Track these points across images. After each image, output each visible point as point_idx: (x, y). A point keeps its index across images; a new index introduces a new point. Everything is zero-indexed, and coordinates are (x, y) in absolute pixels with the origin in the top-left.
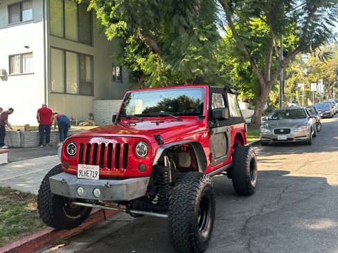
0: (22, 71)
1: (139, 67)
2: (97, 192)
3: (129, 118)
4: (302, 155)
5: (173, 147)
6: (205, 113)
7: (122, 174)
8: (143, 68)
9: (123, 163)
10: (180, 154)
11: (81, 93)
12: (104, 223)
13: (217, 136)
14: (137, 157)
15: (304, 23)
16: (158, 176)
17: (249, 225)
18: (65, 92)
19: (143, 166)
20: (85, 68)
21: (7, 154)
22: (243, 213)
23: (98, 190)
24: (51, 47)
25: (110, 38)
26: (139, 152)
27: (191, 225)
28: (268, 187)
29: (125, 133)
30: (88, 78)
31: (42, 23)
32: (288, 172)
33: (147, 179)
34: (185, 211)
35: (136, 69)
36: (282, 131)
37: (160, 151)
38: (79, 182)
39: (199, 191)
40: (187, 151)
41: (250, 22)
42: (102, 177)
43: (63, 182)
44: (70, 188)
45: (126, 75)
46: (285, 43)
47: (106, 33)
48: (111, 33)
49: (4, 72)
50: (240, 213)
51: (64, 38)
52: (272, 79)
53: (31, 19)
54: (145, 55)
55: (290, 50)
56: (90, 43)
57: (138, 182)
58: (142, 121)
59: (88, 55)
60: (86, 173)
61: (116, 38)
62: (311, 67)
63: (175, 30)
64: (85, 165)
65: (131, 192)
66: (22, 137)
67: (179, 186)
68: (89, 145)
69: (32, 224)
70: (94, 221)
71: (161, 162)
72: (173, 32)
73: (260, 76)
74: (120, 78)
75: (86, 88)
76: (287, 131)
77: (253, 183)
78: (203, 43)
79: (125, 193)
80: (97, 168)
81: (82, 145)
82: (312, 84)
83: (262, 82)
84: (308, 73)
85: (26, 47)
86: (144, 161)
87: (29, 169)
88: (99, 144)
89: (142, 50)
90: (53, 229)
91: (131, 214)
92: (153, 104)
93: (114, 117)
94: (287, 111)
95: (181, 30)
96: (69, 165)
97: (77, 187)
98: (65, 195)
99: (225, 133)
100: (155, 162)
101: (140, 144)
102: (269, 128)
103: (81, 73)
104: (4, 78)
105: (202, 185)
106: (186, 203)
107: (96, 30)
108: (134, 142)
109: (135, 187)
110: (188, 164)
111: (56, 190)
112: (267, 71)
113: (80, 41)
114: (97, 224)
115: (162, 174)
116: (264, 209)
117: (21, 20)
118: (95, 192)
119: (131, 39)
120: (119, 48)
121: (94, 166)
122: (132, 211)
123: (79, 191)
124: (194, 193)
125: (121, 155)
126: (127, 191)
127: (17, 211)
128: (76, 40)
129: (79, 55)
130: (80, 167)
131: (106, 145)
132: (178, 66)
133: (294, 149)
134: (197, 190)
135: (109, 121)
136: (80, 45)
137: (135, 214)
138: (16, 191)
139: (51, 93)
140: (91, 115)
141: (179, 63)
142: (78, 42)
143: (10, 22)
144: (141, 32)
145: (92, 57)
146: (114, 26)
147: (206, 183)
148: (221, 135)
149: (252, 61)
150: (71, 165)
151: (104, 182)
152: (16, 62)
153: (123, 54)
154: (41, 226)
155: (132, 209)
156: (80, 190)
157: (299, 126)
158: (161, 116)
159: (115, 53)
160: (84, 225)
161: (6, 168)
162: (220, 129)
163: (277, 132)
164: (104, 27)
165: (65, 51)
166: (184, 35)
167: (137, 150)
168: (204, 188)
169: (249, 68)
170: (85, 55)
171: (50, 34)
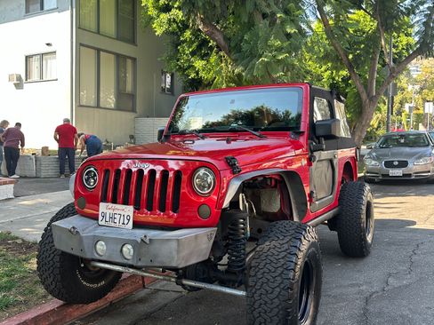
0: (41, 77)
1: (197, 73)
2: (129, 250)
3: (183, 134)
4: (427, 197)
5: (254, 179)
6: (303, 127)
7: (171, 221)
8: (202, 74)
9: (173, 203)
10: (263, 191)
11: (119, 108)
12: (142, 293)
13: (320, 165)
14: (195, 193)
15: (426, 15)
16: (230, 226)
17: (371, 308)
18: (98, 106)
19: (205, 209)
20: (125, 76)
21: (13, 185)
22: (359, 285)
23: (130, 247)
24: (80, 45)
25: (159, 32)
26: (199, 186)
27: (288, 314)
28: (389, 244)
29: (176, 154)
30: (129, 88)
31: (69, 12)
32: (414, 223)
33: (213, 231)
34: (278, 289)
35: (193, 75)
36: (396, 163)
37: (235, 185)
38: (99, 232)
39: (301, 255)
40: (275, 187)
41: (349, 16)
42: (137, 225)
43: (73, 232)
44: (85, 241)
45: (179, 84)
46: (394, 47)
47: (154, 26)
48: (160, 26)
49: (19, 78)
50: (353, 285)
51: (98, 33)
52: (378, 94)
53: (55, 7)
54: (205, 57)
55: (400, 57)
56: (133, 41)
57: (196, 237)
58: (203, 138)
59: (130, 58)
60: (112, 218)
61: (166, 33)
62: (426, 80)
63: (249, 18)
64: (110, 205)
65: (184, 253)
66: (38, 163)
67: (266, 245)
68: (118, 172)
69: (31, 292)
70: (128, 289)
71: (234, 203)
72: (246, 21)
73: (362, 89)
74: (171, 90)
75: (126, 101)
76: (403, 164)
77: (369, 238)
78: (288, 36)
79: (175, 253)
80: (129, 210)
81: (107, 171)
82: (427, 104)
83: (364, 96)
84: (422, 89)
85: (48, 44)
86: (209, 202)
87: (41, 207)
88: (134, 170)
89: (202, 49)
90: (61, 302)
91: (183, 286)
92: (217, 118)
93: (161, 132)
94: (402, 136)
95: (258, 17)
96: (86, 203)
97: (96, 240)
98: (76, 252)
99: (331, 161)
100: (226, 204)
101: (202, 172)
102: (378, 158)
103: (120, 81)
104: (19, 86)
105: (305, 246)
106: (280, 275)
107: (140, 22)
108: (191, 169)
109: (191, 243)
110: (276, 206)
111: (63, 244)
112: (372, 83)
113: (119, 38)
114: (131, 293)
115: (235, 224)
116: (391, 280)
117: (42, 8)
118: (124, 249)
119: (188, 34)
120: (170, 47)
121: (124, 207)
122: (185, 282)
123: (98, 246)
124: (294, 259)
125: (170, 190)
126: (178, 252)
127: (12, 270)
128: (115, 37)
129: (118, 56)
130: (103, 207)
131: (146, 172)
132: (253, 68)
133: (413, 189)
134: (297, 252)
135: (154, 139)
136: (119, 42)
137: (190, 286)
138: (17, 238)
139: (78, 105)
140: (132, 137)
141: (254, 65)
142: (117, 39)
143: (27, 11)
144: (202, 20)
145: (134, 60)
146: (164, 17)
147: (312, 240)
148: (326, 164)
149: (350, 68)
150: (89, 203)
151: (140, 233)
152: (35, 64)
153: (175, 55)
154: (45, 297)
155: (186, 278)
156: (101, 247)
157: (420, 157)
158: (233, 131)
159: (165, 54)
160: (111, 296)
161: (10, 205)
162: (325, 154)
163: (389, 164)
164: (151, 19)
165: (99, 50)
166: (262, 24)
167: (197, 181)
168: (309, 249)
169: (345, 80)
170: (125, 57)
171: (79, 27)
